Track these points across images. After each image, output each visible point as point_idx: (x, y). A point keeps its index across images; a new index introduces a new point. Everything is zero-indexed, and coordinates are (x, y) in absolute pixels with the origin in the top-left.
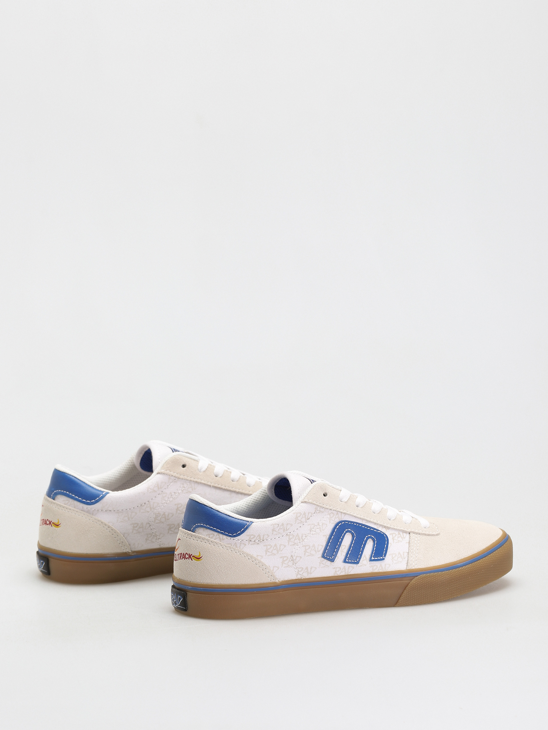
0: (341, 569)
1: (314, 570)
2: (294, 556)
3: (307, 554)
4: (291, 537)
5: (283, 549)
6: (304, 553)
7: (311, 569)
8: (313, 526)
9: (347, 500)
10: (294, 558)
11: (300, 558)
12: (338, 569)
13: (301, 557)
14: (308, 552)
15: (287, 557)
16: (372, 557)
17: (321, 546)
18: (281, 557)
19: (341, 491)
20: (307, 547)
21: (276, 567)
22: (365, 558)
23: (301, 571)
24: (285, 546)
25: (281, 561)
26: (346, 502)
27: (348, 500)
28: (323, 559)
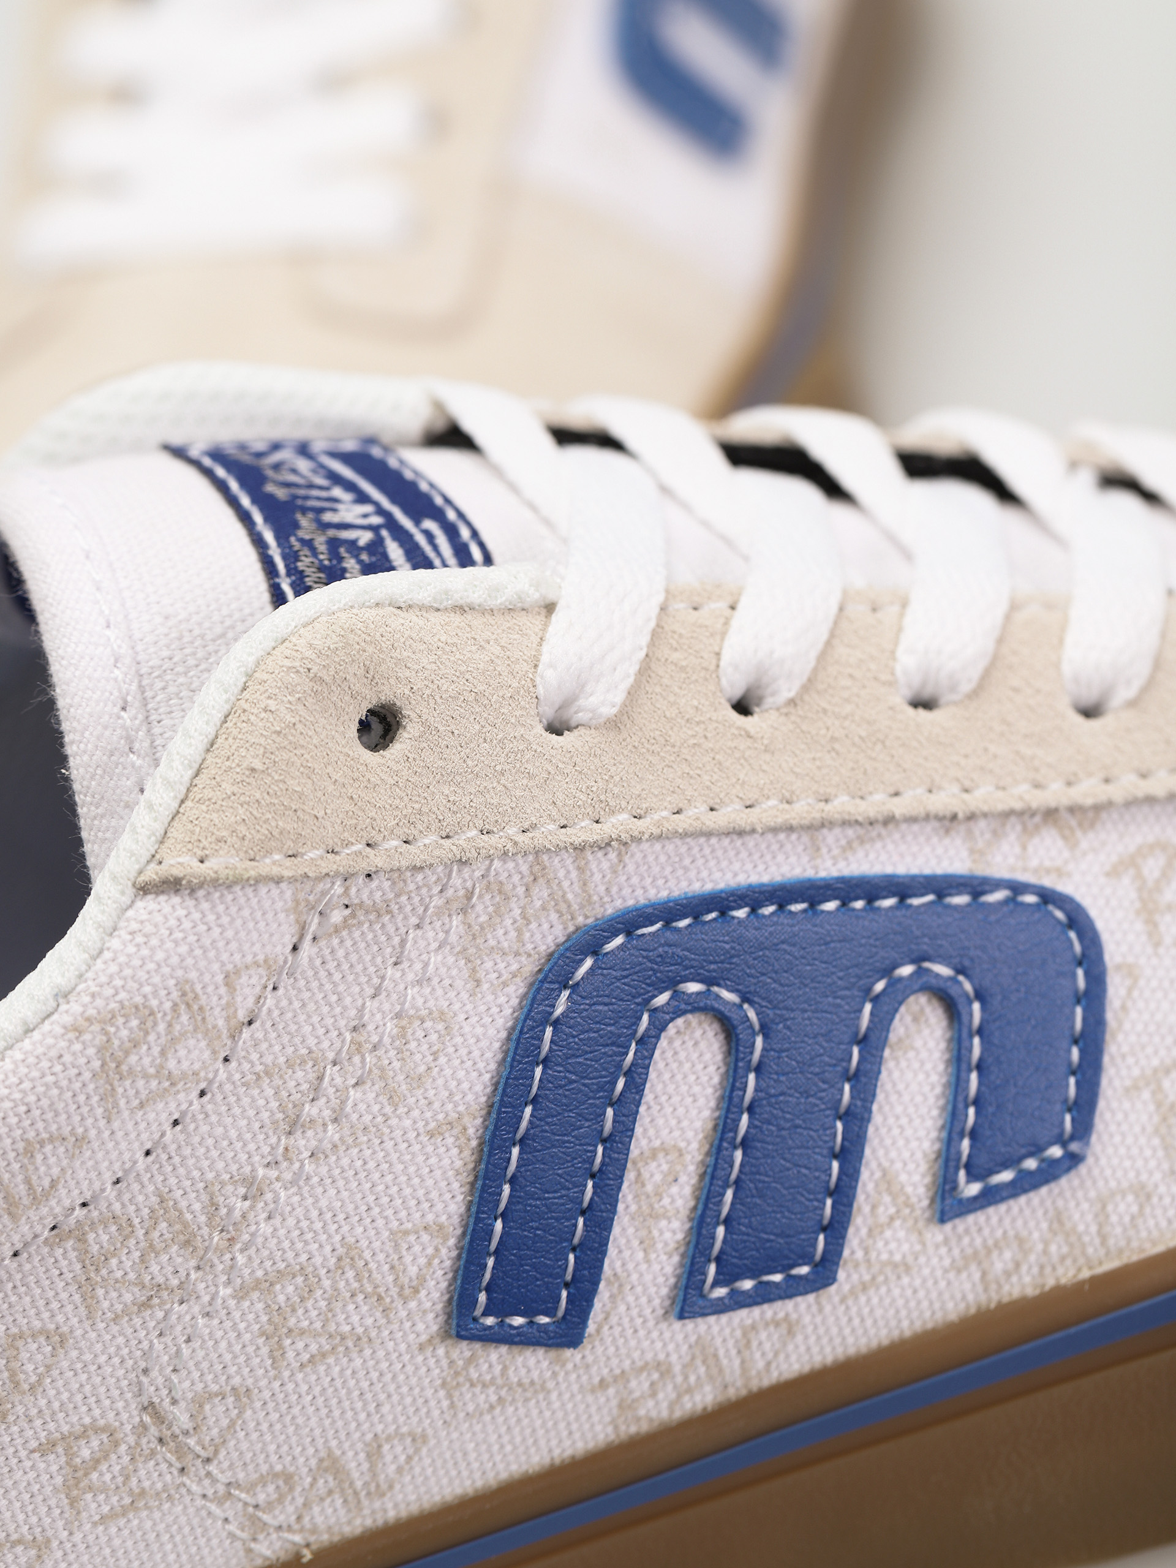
0: (677, 1369)
1: (409, 1458)
2: (174, 1402)
3: (300, 1345)
4: (100, 1239)
5: (48, 1368)
6: (265, 1351)
7: (374, 1452)
8: (303, 1076)
9: (619, 697)
10: (181, 1417)
11: (238, 1398)
12: (639, 1386)
13: (242, 1395)
14: (302, 1332)
15: (103, 1430)
16: (962, 1174)
17: (425, 1238)
18: (46, 1448)
19: (550, 608)
20: (286, 1292)
21: (19, 1542)
22: (894, 1198)
23: (281, 1500)
24: (59, 1340)
25: (59, 1480)
26: (614, 724)
27: (632, 694)
28: (464, 1350)
